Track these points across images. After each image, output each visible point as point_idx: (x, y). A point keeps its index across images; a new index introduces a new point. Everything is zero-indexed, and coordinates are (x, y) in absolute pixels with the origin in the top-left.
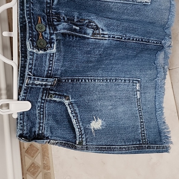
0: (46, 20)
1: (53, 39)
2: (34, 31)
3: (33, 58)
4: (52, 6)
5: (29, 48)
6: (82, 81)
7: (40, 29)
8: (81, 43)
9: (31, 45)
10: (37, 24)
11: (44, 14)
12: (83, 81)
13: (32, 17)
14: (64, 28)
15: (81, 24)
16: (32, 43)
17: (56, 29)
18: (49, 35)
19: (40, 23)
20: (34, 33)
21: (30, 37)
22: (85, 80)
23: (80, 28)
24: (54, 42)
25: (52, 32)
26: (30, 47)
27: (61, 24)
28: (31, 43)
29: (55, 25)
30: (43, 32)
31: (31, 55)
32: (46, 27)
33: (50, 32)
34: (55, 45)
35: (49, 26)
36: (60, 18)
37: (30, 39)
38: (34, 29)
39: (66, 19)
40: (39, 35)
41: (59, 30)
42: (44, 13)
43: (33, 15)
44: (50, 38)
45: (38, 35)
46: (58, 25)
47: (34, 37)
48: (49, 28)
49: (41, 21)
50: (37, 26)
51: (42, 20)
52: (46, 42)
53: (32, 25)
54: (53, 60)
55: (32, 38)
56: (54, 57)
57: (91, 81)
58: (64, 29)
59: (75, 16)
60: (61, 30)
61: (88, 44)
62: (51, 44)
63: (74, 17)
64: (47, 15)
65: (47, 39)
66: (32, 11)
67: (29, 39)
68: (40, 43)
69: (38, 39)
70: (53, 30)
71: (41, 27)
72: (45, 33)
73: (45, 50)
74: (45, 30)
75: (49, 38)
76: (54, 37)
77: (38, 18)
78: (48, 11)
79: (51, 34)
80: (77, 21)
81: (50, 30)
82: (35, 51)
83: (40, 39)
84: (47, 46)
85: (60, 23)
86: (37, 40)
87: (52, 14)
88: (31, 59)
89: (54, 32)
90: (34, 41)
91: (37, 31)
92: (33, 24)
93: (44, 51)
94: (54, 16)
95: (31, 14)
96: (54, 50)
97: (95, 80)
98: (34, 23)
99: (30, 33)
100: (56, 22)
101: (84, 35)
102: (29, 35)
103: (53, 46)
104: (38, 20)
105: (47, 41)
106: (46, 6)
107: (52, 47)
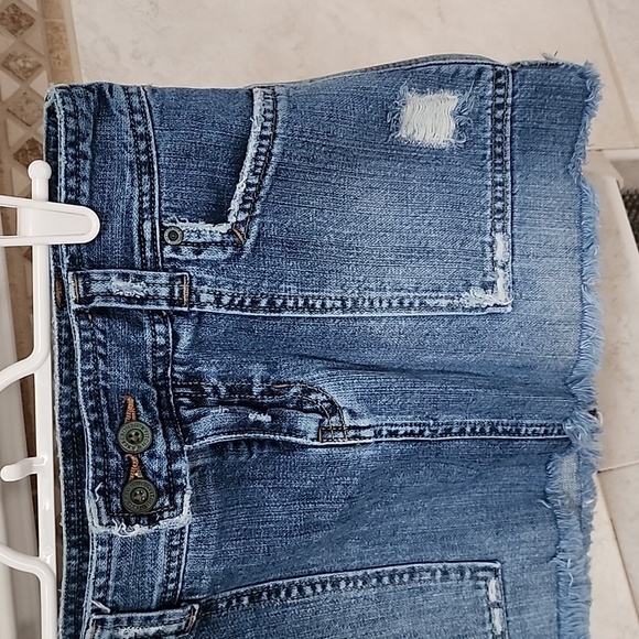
0: (153, 404)
1: (178, 474)
2: (112, 456)
3: (110, 551)
4: (173, 354)
5: (96, 521)
6: (288, 593)
7: (132, 442)
8: (280, 464)
9: (103, 510)
10: (122, 424)
11: (144, 386)
12: (295, 592)
13: (103, 401)
14: (216, 429)
15: (276, 399)
16: (106, 503)
17: (188, 437)
18: (166, 463)
19: (134, 418)
20: (113, 462)
21: (97, 479)
22: (300, 589)
23: (274, 418)
24: (182, 484)
25: (175, 447)
26: (100, 518)
27: (205, 415)
28: (102, 504)
29: (184, 421)
30: (142, 453)
31: (102, 545)
32: (154, 431)
33: (168, 447)
34: (187, 497)
35: (163, 427)
36: (203, 391)
37: (96, 490)
38: (111, 447)
39: (223, 390)
40: (131, 465)
41: (202, 439)
42: (146, 380)
43: (106, 395)
44: (168, 470)
45: (128, 465)
46: (196, 418)
47: (112, 479)
48: (166, 436)
49: (137, 411)
50: (123, 431)
51: (140, 407)
52: (155, 486)
53: (104, 434)
54: (181, 544)
55: (104, 484)
56: (186, 535)
57: (324, 587)
58: (218, 430)
59: (252, 377)
60: (206, 437)
61: (305, 466)
62: (174, 494)
63: (250, 380)
64: (156, 387)
65: (159, 476)
66: (102, 383)
67: (93, 491)
68: (136, 495)
69: (126, 482)
70: (179, 438)
71: (137, 434)
72: (152, 456)
73: (152, 521)
74: (153, 444)
75: (164, 474)
76: (183, 465)
77: (126, 402)
78: (160, 371)
79: (172, 457)
80: (262, 393)
81: (168, 443)
82: (115, 531)
83: (136, 477)
84: (158, 505)
85: (203, 410)
86: (123, 487)
87: (174, 378)
88: (103, 558)
89: (182, 448)
90: (111, 491)
91: (123, 453)
92: (108, 430)
93: (149, 525)
94: (181, 386)
95: (98, 391)
96: (185, 518)
97: (335, 584)
98: (112, 425)
99: (96, 466)
100: (189, 407)
101: (288, 438)
102: (95, 472)
103: (179, 501)
104: (125, 409)
105: (160, 483)
106: (154, 357)
107: (176, 507)
